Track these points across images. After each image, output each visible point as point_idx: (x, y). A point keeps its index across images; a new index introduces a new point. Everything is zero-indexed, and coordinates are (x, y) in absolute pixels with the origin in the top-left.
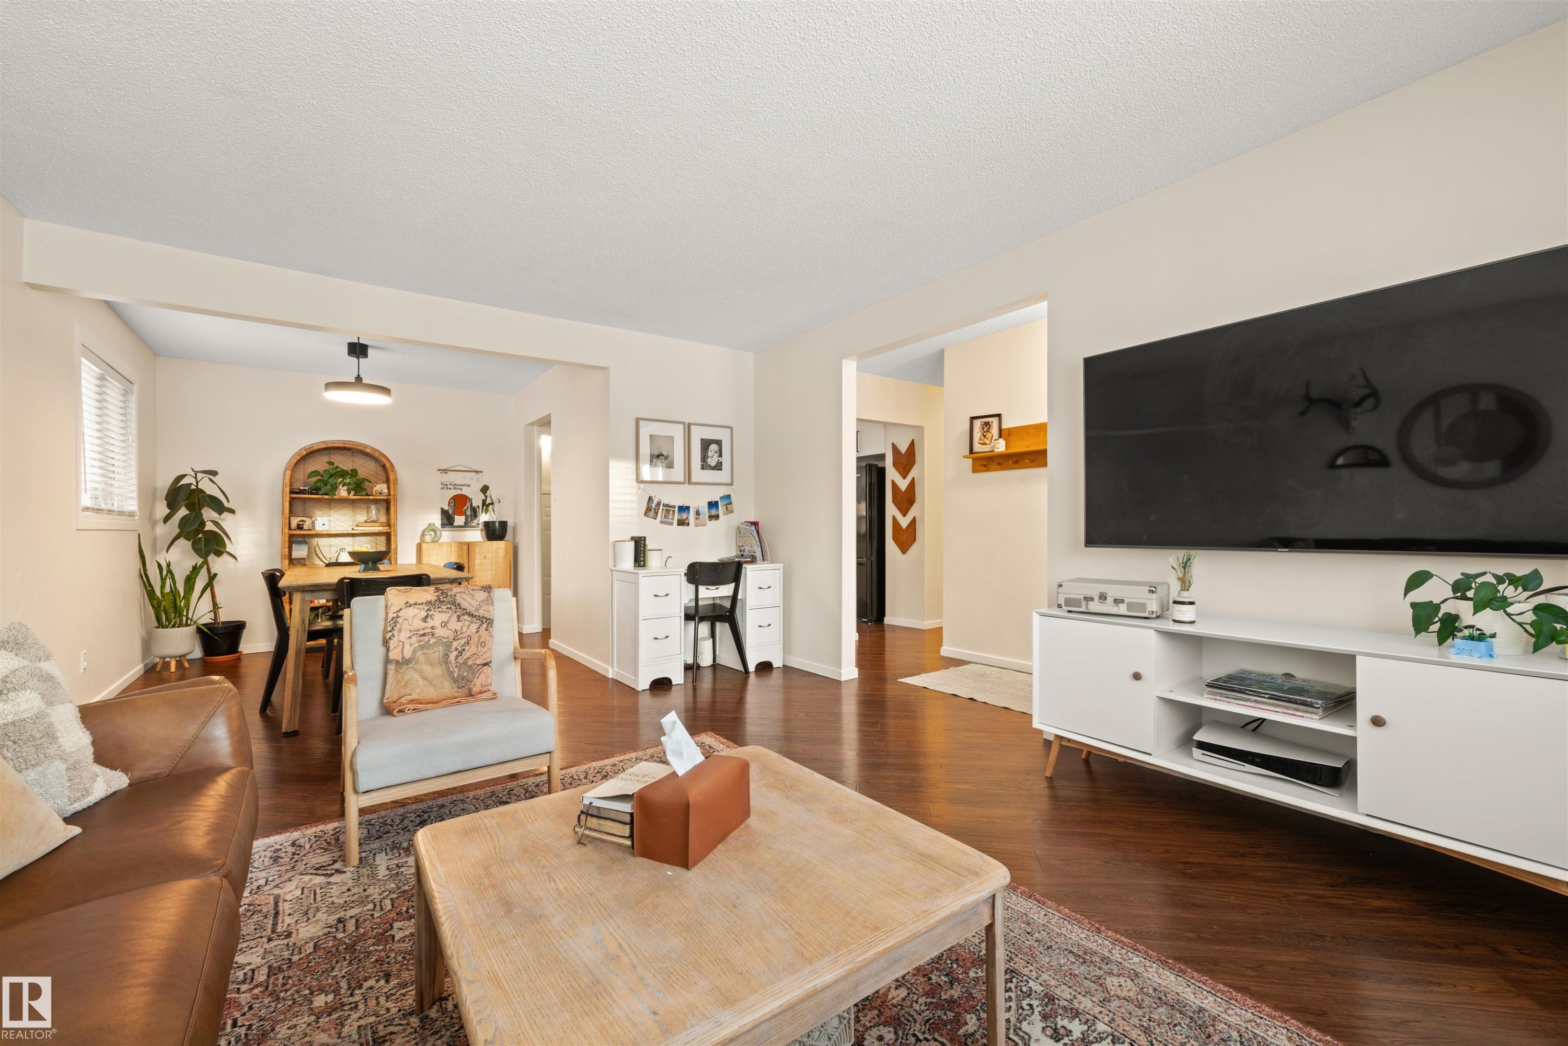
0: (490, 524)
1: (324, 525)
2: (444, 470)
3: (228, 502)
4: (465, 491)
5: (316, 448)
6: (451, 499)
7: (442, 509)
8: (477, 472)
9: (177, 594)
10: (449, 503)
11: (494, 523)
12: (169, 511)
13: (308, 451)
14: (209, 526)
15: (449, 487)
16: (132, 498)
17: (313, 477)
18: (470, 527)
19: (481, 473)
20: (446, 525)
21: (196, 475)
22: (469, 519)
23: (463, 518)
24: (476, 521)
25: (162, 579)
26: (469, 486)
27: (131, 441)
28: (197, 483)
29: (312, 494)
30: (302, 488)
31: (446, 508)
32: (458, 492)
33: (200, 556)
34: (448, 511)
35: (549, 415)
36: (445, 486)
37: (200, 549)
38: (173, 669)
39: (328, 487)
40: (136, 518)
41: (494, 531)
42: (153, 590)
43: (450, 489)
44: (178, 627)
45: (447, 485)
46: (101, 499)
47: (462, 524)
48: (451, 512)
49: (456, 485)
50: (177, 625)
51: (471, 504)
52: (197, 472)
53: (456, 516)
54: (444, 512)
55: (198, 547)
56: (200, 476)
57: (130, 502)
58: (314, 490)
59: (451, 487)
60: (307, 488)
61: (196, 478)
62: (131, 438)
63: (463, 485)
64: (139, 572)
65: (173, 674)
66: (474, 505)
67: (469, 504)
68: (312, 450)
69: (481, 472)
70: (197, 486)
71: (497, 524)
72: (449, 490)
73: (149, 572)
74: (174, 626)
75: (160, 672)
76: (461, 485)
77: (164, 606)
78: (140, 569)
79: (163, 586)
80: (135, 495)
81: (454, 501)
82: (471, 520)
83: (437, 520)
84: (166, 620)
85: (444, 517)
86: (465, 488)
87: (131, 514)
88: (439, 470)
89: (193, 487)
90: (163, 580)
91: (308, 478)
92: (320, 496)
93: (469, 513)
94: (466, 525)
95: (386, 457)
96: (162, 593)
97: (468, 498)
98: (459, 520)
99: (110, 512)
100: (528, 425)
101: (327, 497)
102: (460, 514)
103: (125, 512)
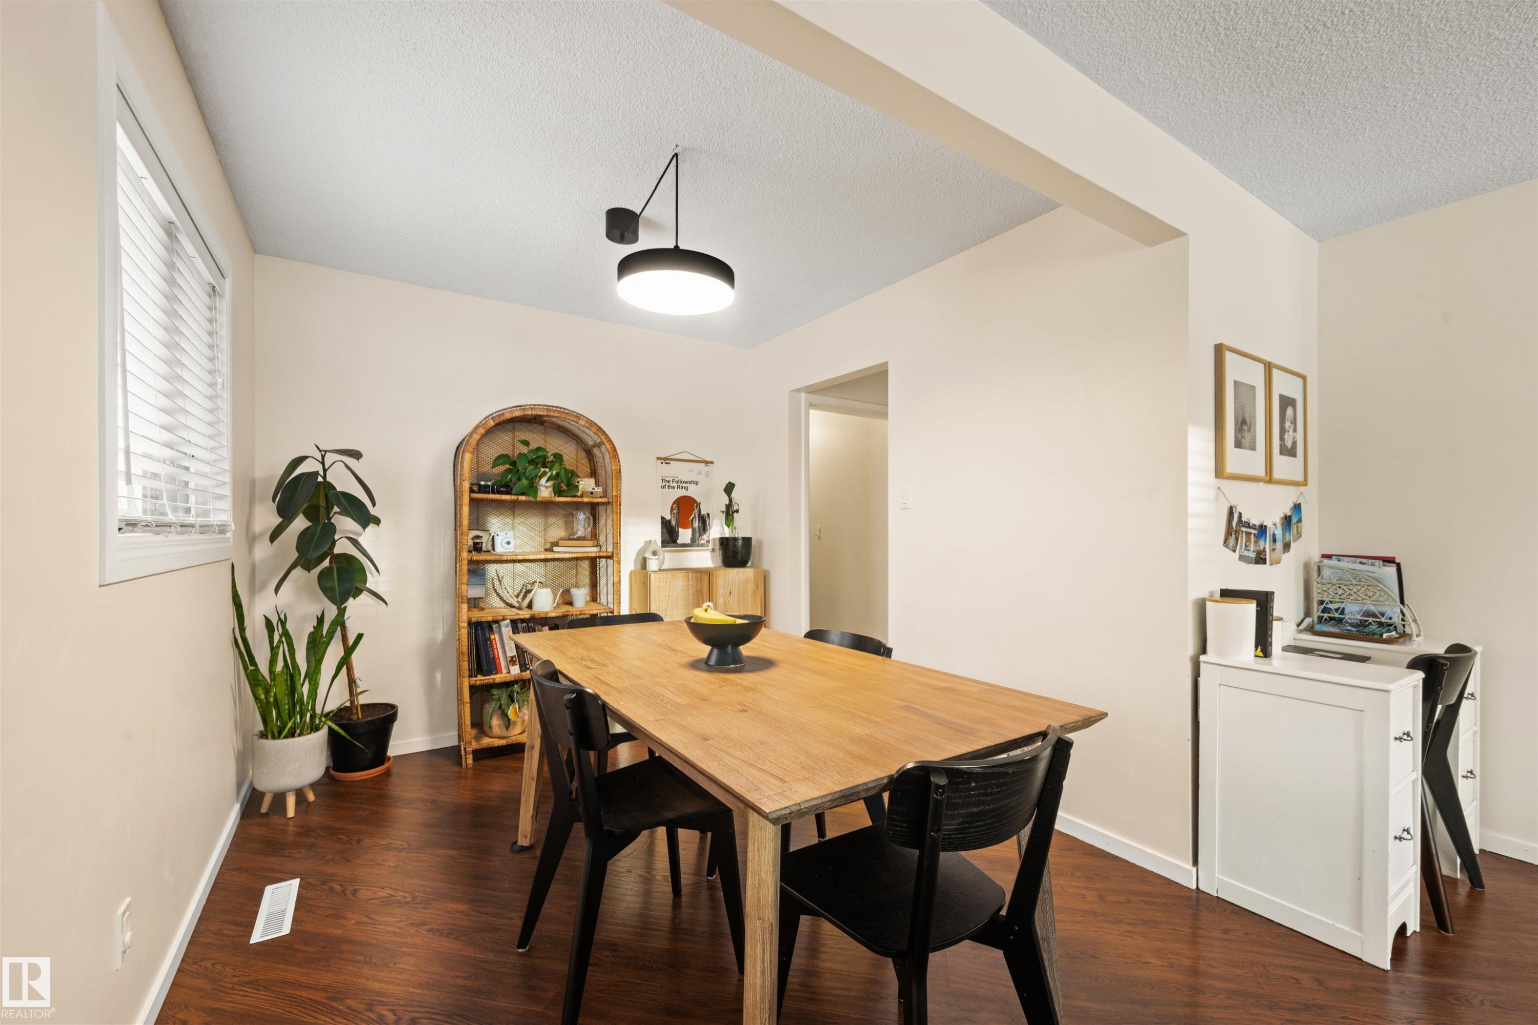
0: (731, 543)
1: (508, 543)
2: (665, 459)
3: (374, 504)
4: (692, 492)
5: (508, 416)
6: (675, 503)
7: (663, 518)
8: (706, 463)
9: (297, 672)
10: (672, 509)
11: (735, 539)
12: (280, 520)
13: (497, 421)
14: (342, 547)
15: (672, 484)
16: (221, 497)
17: (499, 465)
18: (698, 546)
19: (711, 465)
20: (668, 543)
21: (323, 457)
22: (697, 534)
23: (690, 531)
24: (705, 537)
25: (272, 648)
26: (696, 483)
27: (219, 386)
28: (325, 471)
29: (499, 492)
30: (482, 483)
31: (668, 517)
32: (683, 493)
33: (333, 601)
34: (670, 521)
35: (886, 364)
36: (666, 484)
37: (332, 589)
38: (291, 813)
39: (525, 482)
40: (228, 535)
41: (735, 553)
42: (257, 669)
43: (673, 488)
44: (299, 735)
45: (668, 482)
46: (165, 501)
47: (688, 541)
48: (673, 523)
49: (680, 481)
50: (298, 731)
51: (700, 511)
52: (326, 452)
53: (680, 529)
54: (665, 523)
55: (329, 584)
56: (330, 458)
57: (220, 505)
58: (503, 486)
59: (675, 484)
60: (490, 483)
61: (323, 463)
62: (220, 380)
63: (690, 483)
64: (231, 636)
65: (291, 822)
66: (702, 513)
67: (696, 511)
68: (502, 418)
69: (712, 463)
70: (324, 477)
71: (740, 543)
72: (671, 490)
73: (248, 634)
74: (292, 734)
75: (267, 814)
76: (686, 482)
77: (275, 694)
78: (234, 629)
79: (273, 661)
80: (227, 491)
81: (678, 506)
82: (700, 536)
83: (655, 533)
84: (277, 719)
85: (665, 530)
86: (691, 487)
87: (222, 529)
88: (659, 459)
89: (320, 479)
90: (274, 650)
91: (493, 467)
92: (514, 497)
93: (696, 524)
94: (694, 542)
95: (607, 435)
96: (271, 671)
97: (696, 502)
98: (685, 535)
99: (185, 527)
100: (792, 391)
101: (522, 498)
102: (685, 527)
103: (212, 526)
